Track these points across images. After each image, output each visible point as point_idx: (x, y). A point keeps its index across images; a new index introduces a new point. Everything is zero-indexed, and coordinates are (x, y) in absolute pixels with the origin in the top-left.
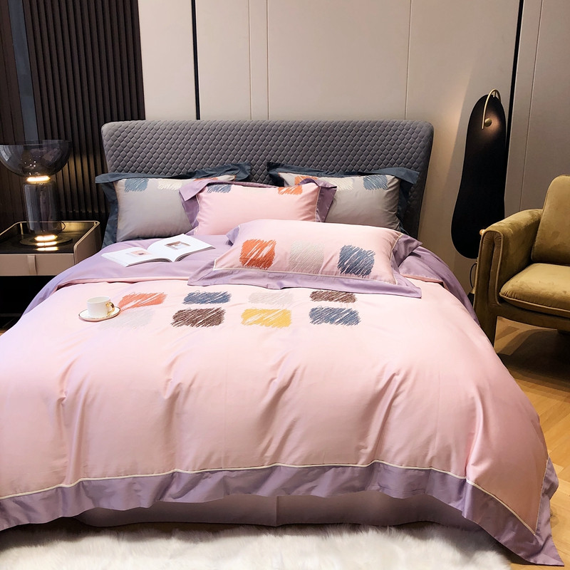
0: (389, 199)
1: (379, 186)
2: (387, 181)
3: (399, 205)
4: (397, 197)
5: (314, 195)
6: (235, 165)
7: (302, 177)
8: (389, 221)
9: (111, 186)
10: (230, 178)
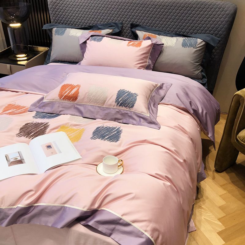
0: (196, 55)
1: (191, 45)
2: (197, 43)
3: (203, 58)
4: (203, 53)
5: (148, 48)
6: (114, 23)
7: (148, 34)
8: (193, 69)
9: (51, 30)
10: (108, 31)
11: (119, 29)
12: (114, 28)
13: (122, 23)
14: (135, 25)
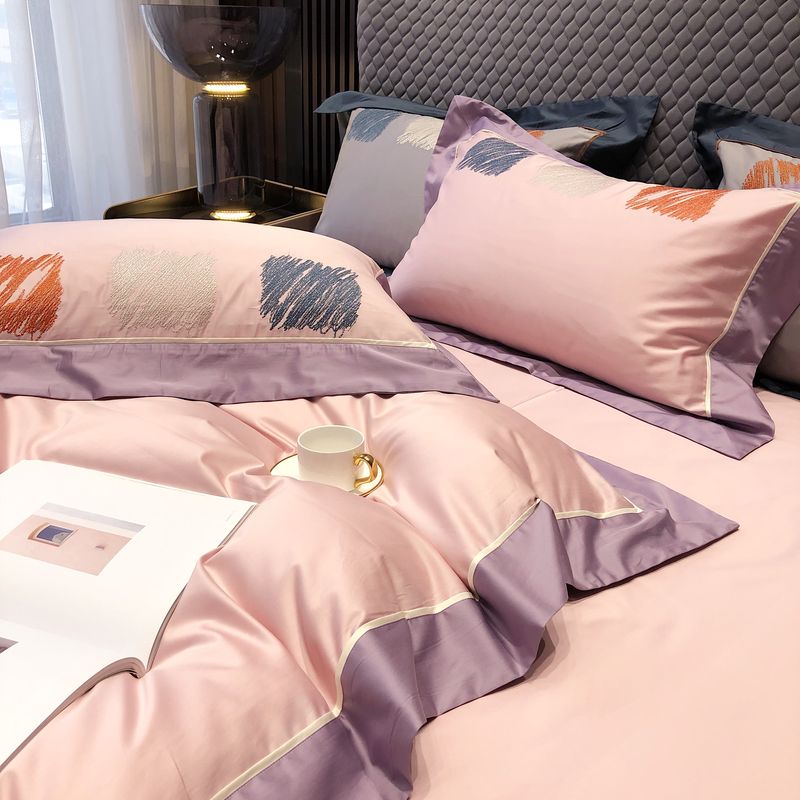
10: (576, 137)
11: (634, 129)
12: (609, 122)
13: (658, 99)
14: (722, 113)
